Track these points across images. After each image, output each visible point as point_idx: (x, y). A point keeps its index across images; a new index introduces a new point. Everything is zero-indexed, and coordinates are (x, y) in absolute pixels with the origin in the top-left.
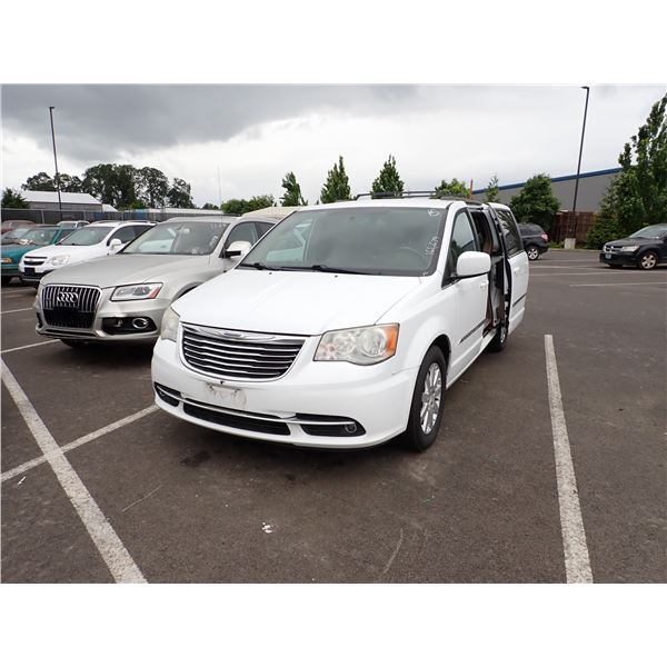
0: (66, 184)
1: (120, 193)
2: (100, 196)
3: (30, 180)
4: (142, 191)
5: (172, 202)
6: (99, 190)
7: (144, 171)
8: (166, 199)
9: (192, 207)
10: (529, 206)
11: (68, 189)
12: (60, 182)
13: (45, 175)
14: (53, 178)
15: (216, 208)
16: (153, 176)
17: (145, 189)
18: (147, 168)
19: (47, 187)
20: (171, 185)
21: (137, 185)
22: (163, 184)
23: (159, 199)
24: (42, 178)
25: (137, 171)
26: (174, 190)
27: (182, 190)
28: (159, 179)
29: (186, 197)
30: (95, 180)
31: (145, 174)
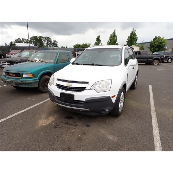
0: (25, 41)
1: (39, 44)
2: (34, 44)
3: (16, 40)
4: (45, 43)
5: (53, 46)
8: (51, 45)
11: (26, 43)
12: (23, 41)
13: (20, 39)
19: (20, 42)
21: (44, 42)
22: (51, 41)
23: (50, 46)
24: (19, 40)
25: (44, 38)
26: (53, 43)
27: (55, 43)
28: (49, 40)
29: (56, 45)
30: (33, 40)
31: (46, 38)
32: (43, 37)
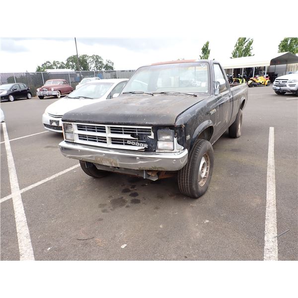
0: (59, 66)
1: (82, 68)
3: (43, 65)
4: (92, 67)
6: (73, 68)
8: (103, 70)
11: (60, 68)
12: (55, 65)
13: (49, 62)
14: (52, 63)
16: (97, 59)
17: (94, 65)
18: (94, 55)
19: (50, 67)
20: (105, 63)
21: (90, 64)
22: (102, 63)
24: (48, 64)
25: (90, 57)
26: (107, 65)
27: (110, 65)
28: (100, 60)
29: (112, 68)
30: (71, 63)
31: (93, 58)
32: (87, 56)
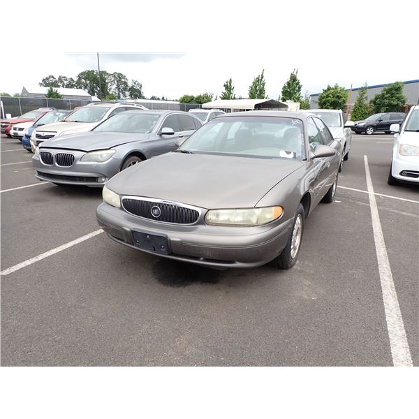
0: (66, 82)
1: (99, 89)
2: (87, 91)
3: (44, 80)
4: (112, 88)
5: (131, 95)
6: (86, 87)
7: (114, 75)
8: (127, 93)
9: (144, 98)
10: (387, 101)
11: (68, 86)
12: (61, 82)
13: (53, 77)
14: (57, 79)
15: (158, 99)
16: (119, 78)
17: (115, 86)
18: (116, 73)
19: (54, 85)
20: (130, 84)
21: (109, 84)
22: (125, 83)
23: (124, 94)
24: (51, 79)
25: (110, 75)
26: (132, 87)
27: (137, 87)
28: (123, 80)
29: (139, 92)
30: (83, 81)
32: (107, 74)
